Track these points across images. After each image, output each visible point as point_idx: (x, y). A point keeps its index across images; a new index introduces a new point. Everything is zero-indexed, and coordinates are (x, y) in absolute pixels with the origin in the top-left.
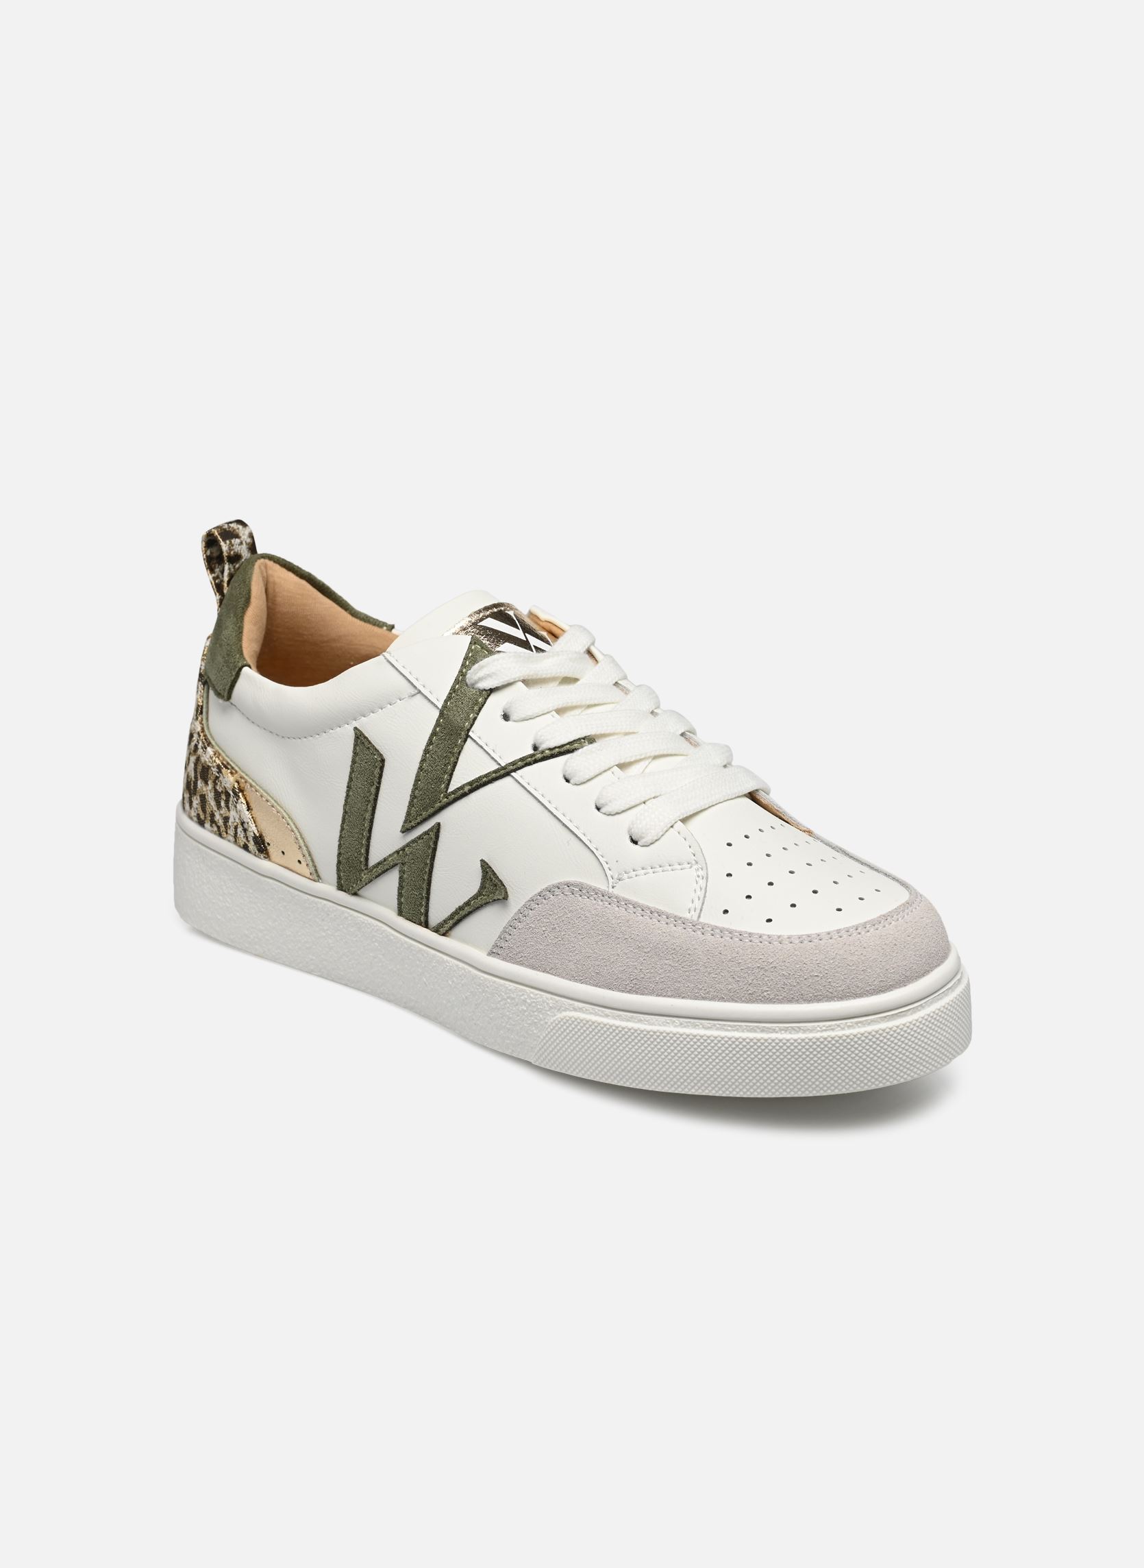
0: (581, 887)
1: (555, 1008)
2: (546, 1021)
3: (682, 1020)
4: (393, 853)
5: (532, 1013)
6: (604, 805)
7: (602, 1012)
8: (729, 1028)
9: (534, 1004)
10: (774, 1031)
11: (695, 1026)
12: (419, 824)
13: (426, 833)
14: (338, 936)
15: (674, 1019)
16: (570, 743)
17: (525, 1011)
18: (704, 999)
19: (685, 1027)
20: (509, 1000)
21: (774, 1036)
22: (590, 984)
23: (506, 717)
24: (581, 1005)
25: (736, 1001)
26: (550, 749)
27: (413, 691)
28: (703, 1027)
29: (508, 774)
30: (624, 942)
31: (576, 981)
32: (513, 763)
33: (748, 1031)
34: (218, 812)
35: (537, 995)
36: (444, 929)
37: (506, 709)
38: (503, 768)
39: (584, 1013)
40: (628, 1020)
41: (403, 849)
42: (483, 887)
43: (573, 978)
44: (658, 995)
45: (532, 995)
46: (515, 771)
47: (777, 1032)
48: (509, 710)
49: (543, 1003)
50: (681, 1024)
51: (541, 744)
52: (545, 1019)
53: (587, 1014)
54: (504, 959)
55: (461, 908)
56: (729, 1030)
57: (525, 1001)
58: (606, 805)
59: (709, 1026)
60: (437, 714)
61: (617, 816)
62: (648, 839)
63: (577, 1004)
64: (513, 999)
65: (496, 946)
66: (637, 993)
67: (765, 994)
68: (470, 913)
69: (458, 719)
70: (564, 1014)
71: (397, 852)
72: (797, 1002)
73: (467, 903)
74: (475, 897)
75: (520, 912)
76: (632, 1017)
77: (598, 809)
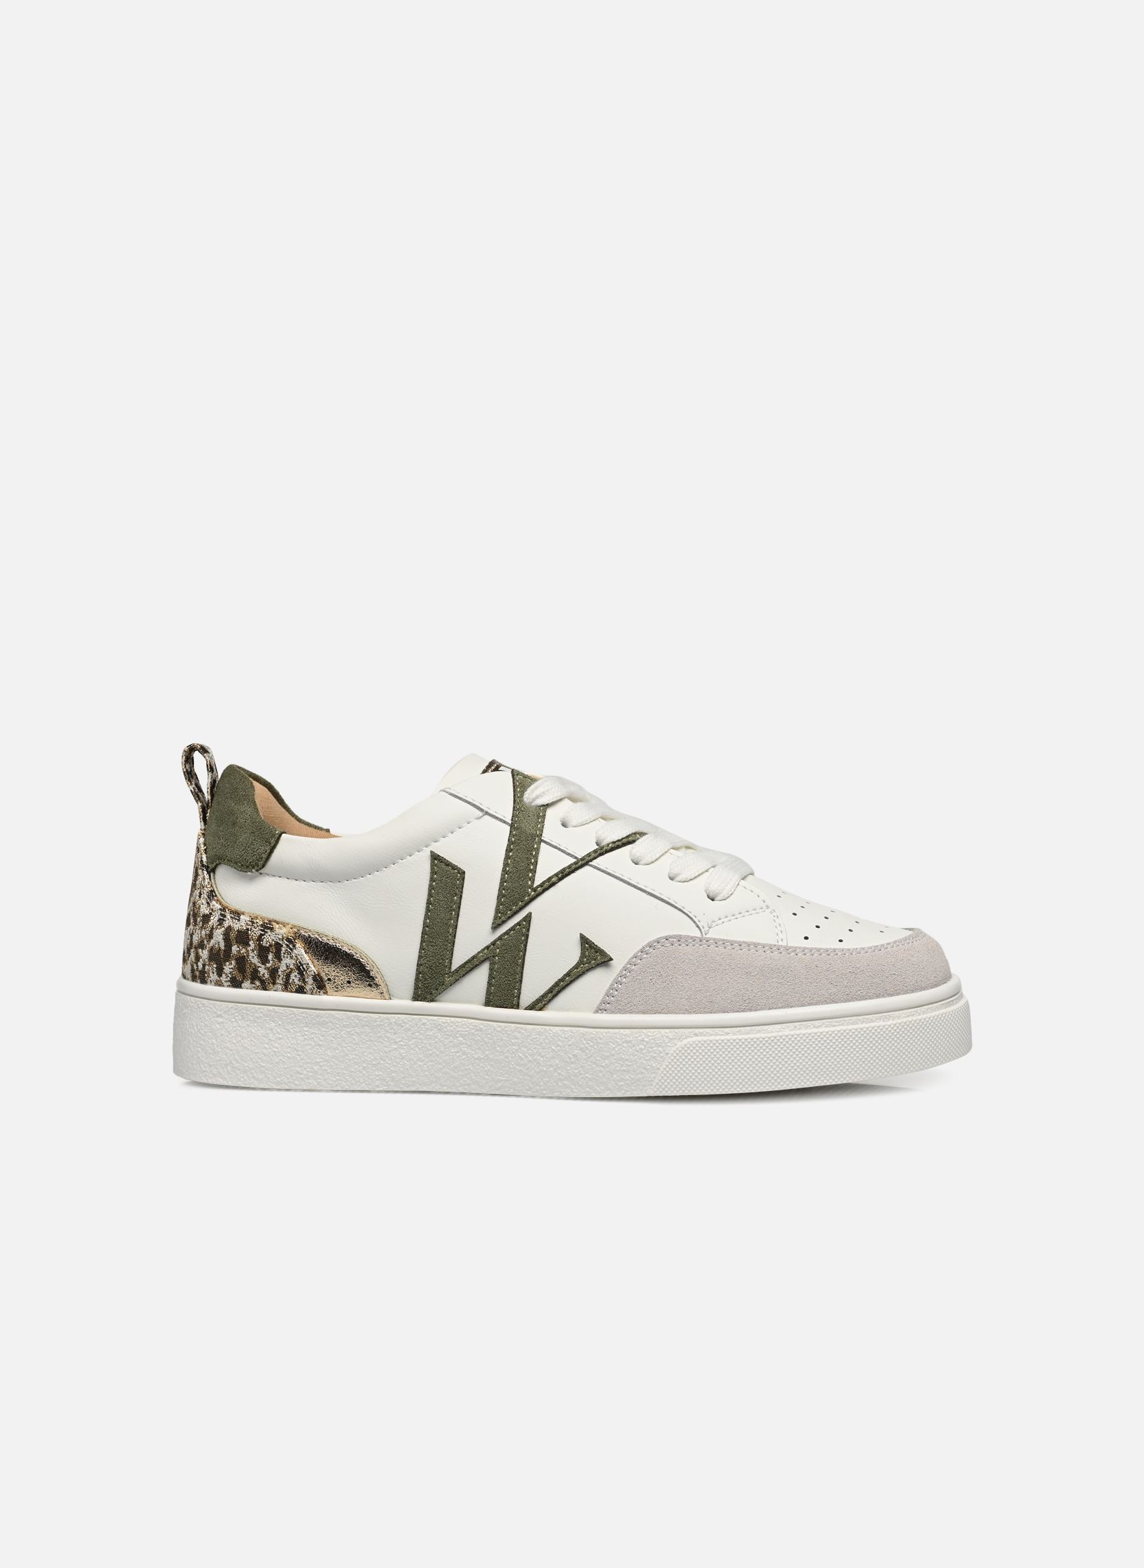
0: (679, 938)
1: (675, 1039)
2: (667, 1052)
3: (795, 1024)
4: (484, 950)
5: (650, 1049)
6: (677, 875)
7: (722, 1032)
8: (837, 1024)
9: (652, 1041)
10: (872, 1021)
11: (807, 1027)
12: (509, 918)
13: (519, 924)
14: (413, 1044)
15: (788, 1024)
16: (628, 837)
17: (643, 1049)
18: (810, 1004)
19: (799, 1029)
20: (625, 1045)
21: (872, 1024)
22: (705, 1012)
23: (564, 825)
24: (701, 1030)
25: (836, 1002)
26: (614, 842)
27: (480, 814)
28: (814, 1027)
29: (586, 864)
30: (732, 971)
31: (690, 1013)
32: (589, 855)
33: (851, 1024)
34: (263, 966)
35: (654, 1032)
36: (540, 1004)
37: (564, 819)
38: (582, 859)
39: (705, 1036)
40: (748, 1033)
41: (494, 943)
42: (583, 955)
43: (688, 1012)
44: (770, 1009)
45: (649, 1034)
46: (591, 861)
47: (874, 1022)
48: (566, 819)
49: (663, 1037)
50: (795, 1027)
51: (604, 839)
52: (664, 1051)
53: (708, 1036)
54: (613, 1012)
55: (560, 980)
56: (836, 1026)
57: (643, 1041)
58: (680, 874)
59: (819, 1024)
60: (508, 828)
61: (691, 882)
62: (725, 894)
63: (697, 1031)
64: (630, 1042)
65: (604, 1002)
66: (751, 1010)
67: (859, 992)
68: (571, 982)
69: (528, 828)
70: (685, 1042)
71: (487, 948)
72: (883, 996)
73: (568, 974)
74: (576, 967)
75: (625, 969)
76: (751, 1030)
77: (672, 879)
